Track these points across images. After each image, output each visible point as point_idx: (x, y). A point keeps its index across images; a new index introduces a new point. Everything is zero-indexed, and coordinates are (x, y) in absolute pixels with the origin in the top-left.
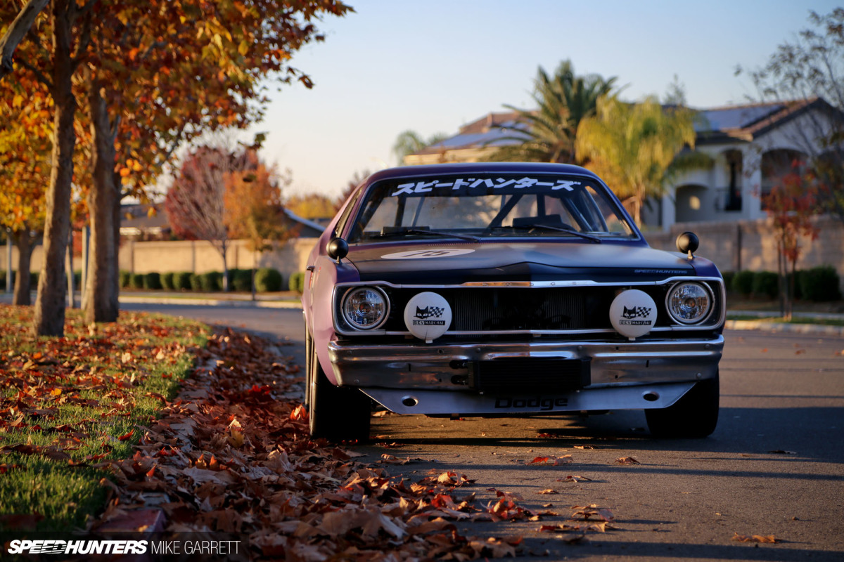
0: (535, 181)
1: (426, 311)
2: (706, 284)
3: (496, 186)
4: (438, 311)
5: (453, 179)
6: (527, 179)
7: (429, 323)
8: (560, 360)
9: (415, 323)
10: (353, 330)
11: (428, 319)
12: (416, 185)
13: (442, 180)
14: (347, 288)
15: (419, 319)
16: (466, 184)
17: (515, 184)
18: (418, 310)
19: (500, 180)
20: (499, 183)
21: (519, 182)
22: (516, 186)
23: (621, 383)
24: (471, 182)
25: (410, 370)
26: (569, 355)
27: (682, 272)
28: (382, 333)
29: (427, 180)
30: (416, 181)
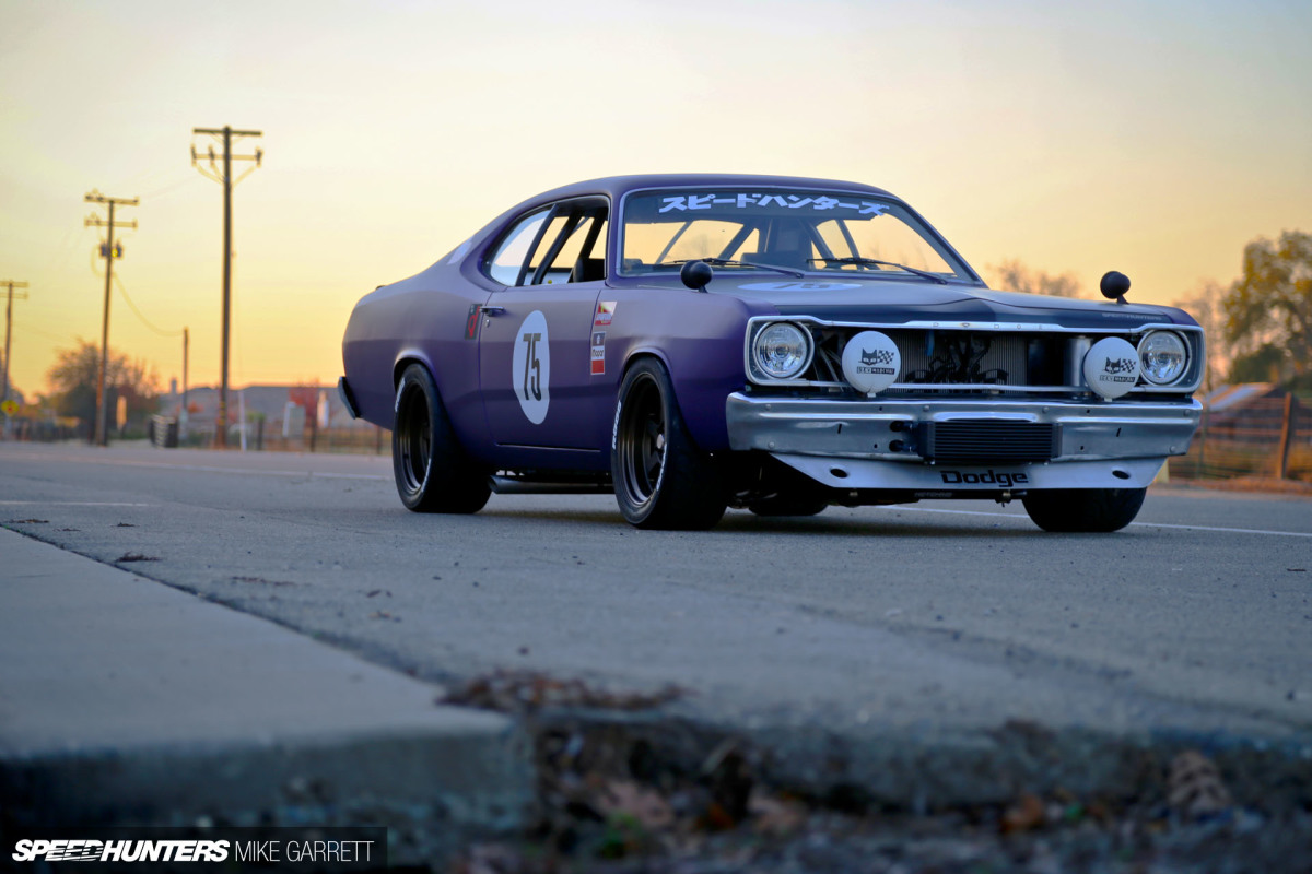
0: (836, 201)
1: (874, 355)
2: (1183, 334)
3: (791, 206)
4: (887, 356)
5: (733, 193)
6: (824, 198)
7: (877, 371)
8: (1024, 424)
9: (859, 370)
10: (766, 378)
11: (877, 365)
12: (687, 199)
13: (720, 193)
14: (762, 323)
15: (865, 365)
16: (754, 201)
17: (812, 204)
18: (865, 354)
19: (792, 197)
20: (792, 202)
21: (817, 201)
22: (816, 207)
23: (1086, 457)
24: (759, 199)
25: (839, 432)
26: (1033, 418)
27: (1157, 318)
28: (804, 383)
29: (701, 193)
30: (686, 193)
